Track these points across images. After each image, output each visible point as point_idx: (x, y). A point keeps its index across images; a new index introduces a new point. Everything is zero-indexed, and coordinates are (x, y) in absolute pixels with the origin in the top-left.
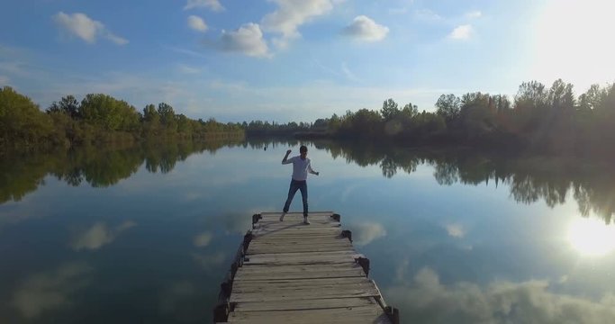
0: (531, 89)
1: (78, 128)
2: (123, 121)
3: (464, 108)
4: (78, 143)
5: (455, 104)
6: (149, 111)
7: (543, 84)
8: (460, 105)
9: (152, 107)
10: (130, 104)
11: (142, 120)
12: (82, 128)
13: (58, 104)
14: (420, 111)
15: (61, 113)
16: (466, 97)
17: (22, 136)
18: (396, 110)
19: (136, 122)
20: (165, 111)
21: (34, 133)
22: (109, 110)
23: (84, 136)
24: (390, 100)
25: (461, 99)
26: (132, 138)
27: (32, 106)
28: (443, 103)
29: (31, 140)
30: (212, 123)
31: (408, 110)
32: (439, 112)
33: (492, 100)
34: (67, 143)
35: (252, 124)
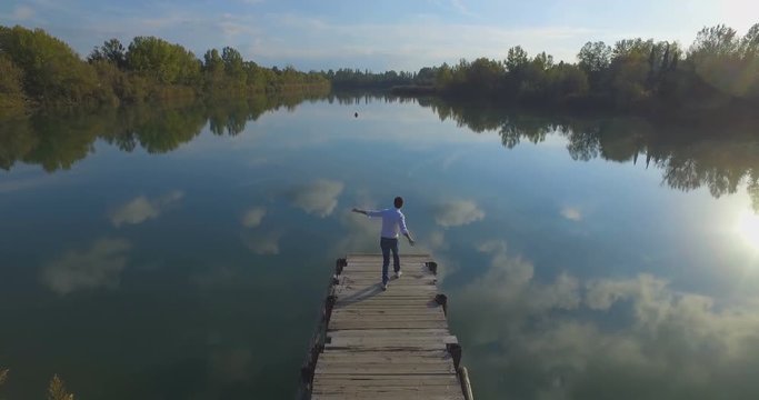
0: (715, 36)
1: (126, 82)
2: (180, 71)
3: (615, 61)
4: (129, 101)
5: (604, 55)
6: (211, 57)
7: (734, 29)
8: (609, 58)
9: (214, 52)
10: (187, 49)
11: (203, 69)
12: (131, 83)
13: (100, 50)
14: (556, 61)
15: (106, 61)
16: (621, 45)
17: (63, 92)
18: (525, 59)
19: (196, 71)
20: (231, 57)
21: (78, 91)
22: (163, 56)
23: (134, 92)
24: (518, 48)
25: (614, 47)
26: (192, 93)
27: (71, 56)
28: (589, 54)
29: (74, 98)
30: (290, 72)
31: (540, 61)
32: (582, 64)
33: (657, 49)
34: (116, 101)
35: (340, 72)
